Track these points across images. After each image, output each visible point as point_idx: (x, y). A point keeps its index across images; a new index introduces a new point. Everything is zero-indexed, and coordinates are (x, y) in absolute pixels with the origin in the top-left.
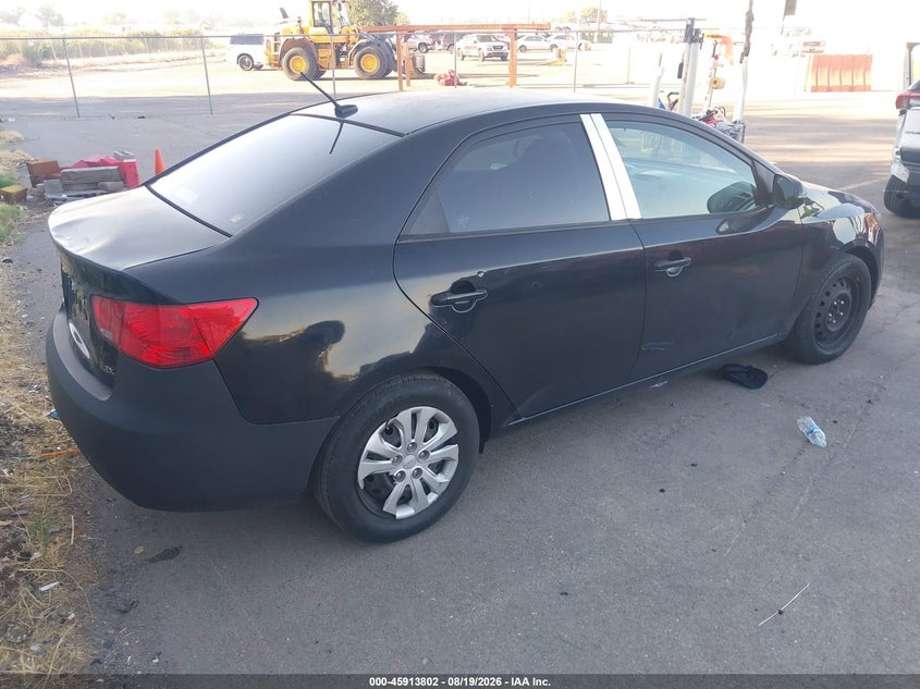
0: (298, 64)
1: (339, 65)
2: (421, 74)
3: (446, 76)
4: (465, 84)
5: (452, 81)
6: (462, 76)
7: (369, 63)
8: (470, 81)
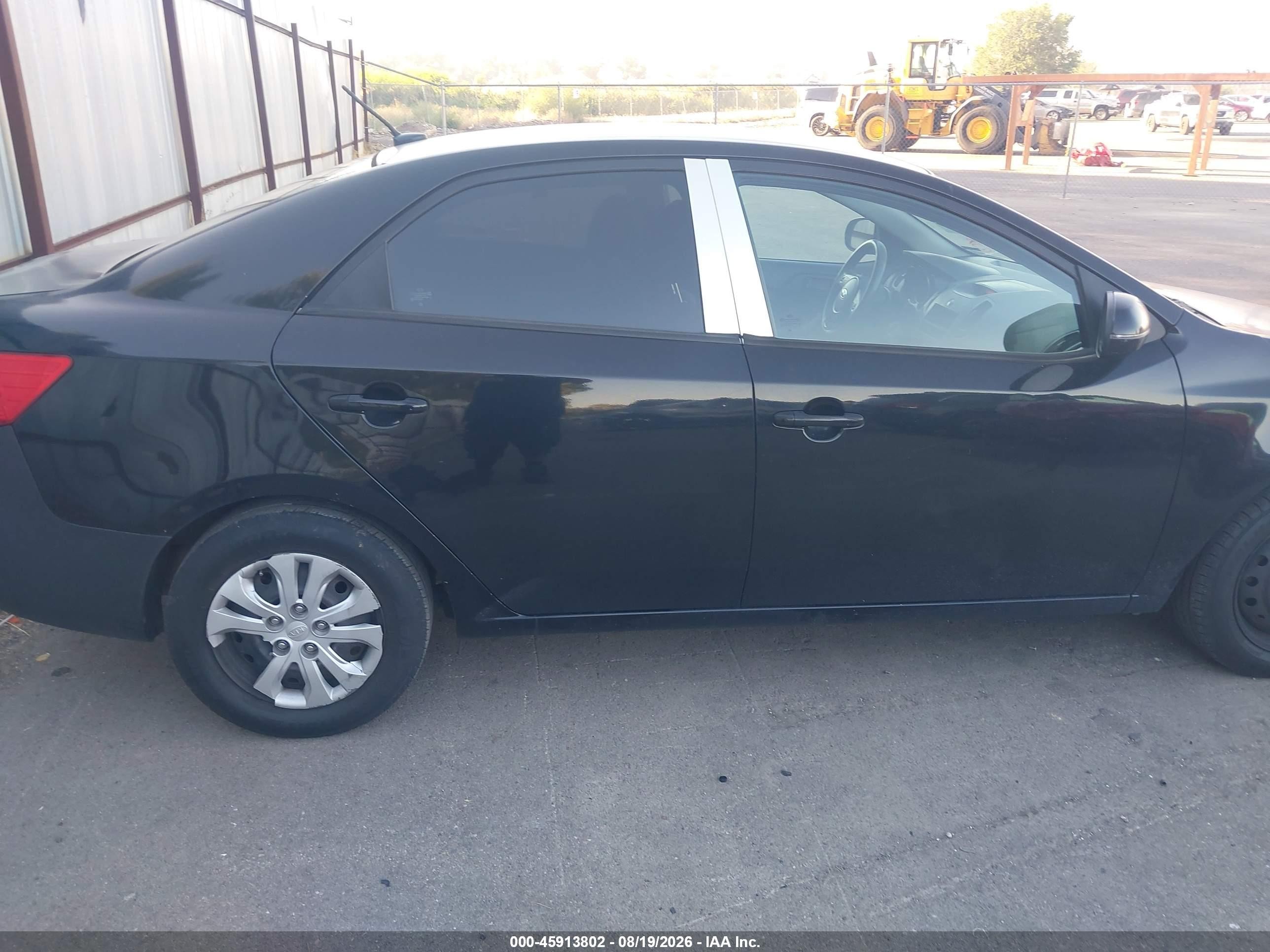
0: (879, 129)
1: (936, 130)
2: (1058, 148)
3: (1089, 151)
4: (1119, 165)
5: (1100, 158)
6: (1117, 153)
7: (980, 129)
8: (1127, 161)
